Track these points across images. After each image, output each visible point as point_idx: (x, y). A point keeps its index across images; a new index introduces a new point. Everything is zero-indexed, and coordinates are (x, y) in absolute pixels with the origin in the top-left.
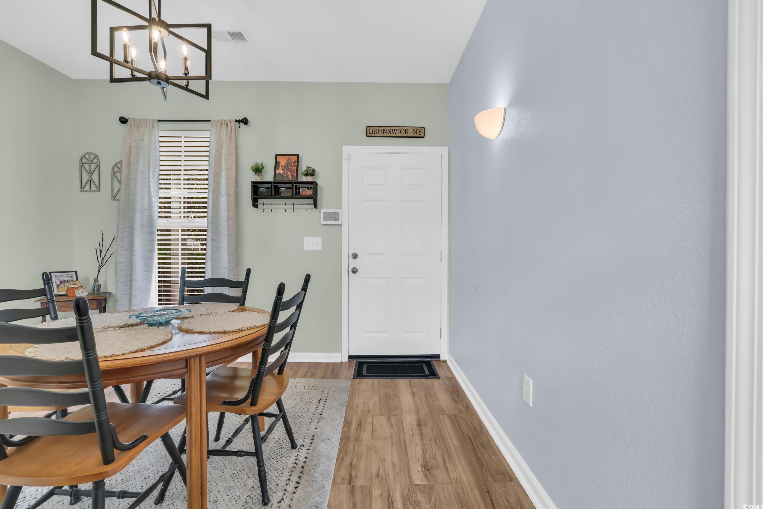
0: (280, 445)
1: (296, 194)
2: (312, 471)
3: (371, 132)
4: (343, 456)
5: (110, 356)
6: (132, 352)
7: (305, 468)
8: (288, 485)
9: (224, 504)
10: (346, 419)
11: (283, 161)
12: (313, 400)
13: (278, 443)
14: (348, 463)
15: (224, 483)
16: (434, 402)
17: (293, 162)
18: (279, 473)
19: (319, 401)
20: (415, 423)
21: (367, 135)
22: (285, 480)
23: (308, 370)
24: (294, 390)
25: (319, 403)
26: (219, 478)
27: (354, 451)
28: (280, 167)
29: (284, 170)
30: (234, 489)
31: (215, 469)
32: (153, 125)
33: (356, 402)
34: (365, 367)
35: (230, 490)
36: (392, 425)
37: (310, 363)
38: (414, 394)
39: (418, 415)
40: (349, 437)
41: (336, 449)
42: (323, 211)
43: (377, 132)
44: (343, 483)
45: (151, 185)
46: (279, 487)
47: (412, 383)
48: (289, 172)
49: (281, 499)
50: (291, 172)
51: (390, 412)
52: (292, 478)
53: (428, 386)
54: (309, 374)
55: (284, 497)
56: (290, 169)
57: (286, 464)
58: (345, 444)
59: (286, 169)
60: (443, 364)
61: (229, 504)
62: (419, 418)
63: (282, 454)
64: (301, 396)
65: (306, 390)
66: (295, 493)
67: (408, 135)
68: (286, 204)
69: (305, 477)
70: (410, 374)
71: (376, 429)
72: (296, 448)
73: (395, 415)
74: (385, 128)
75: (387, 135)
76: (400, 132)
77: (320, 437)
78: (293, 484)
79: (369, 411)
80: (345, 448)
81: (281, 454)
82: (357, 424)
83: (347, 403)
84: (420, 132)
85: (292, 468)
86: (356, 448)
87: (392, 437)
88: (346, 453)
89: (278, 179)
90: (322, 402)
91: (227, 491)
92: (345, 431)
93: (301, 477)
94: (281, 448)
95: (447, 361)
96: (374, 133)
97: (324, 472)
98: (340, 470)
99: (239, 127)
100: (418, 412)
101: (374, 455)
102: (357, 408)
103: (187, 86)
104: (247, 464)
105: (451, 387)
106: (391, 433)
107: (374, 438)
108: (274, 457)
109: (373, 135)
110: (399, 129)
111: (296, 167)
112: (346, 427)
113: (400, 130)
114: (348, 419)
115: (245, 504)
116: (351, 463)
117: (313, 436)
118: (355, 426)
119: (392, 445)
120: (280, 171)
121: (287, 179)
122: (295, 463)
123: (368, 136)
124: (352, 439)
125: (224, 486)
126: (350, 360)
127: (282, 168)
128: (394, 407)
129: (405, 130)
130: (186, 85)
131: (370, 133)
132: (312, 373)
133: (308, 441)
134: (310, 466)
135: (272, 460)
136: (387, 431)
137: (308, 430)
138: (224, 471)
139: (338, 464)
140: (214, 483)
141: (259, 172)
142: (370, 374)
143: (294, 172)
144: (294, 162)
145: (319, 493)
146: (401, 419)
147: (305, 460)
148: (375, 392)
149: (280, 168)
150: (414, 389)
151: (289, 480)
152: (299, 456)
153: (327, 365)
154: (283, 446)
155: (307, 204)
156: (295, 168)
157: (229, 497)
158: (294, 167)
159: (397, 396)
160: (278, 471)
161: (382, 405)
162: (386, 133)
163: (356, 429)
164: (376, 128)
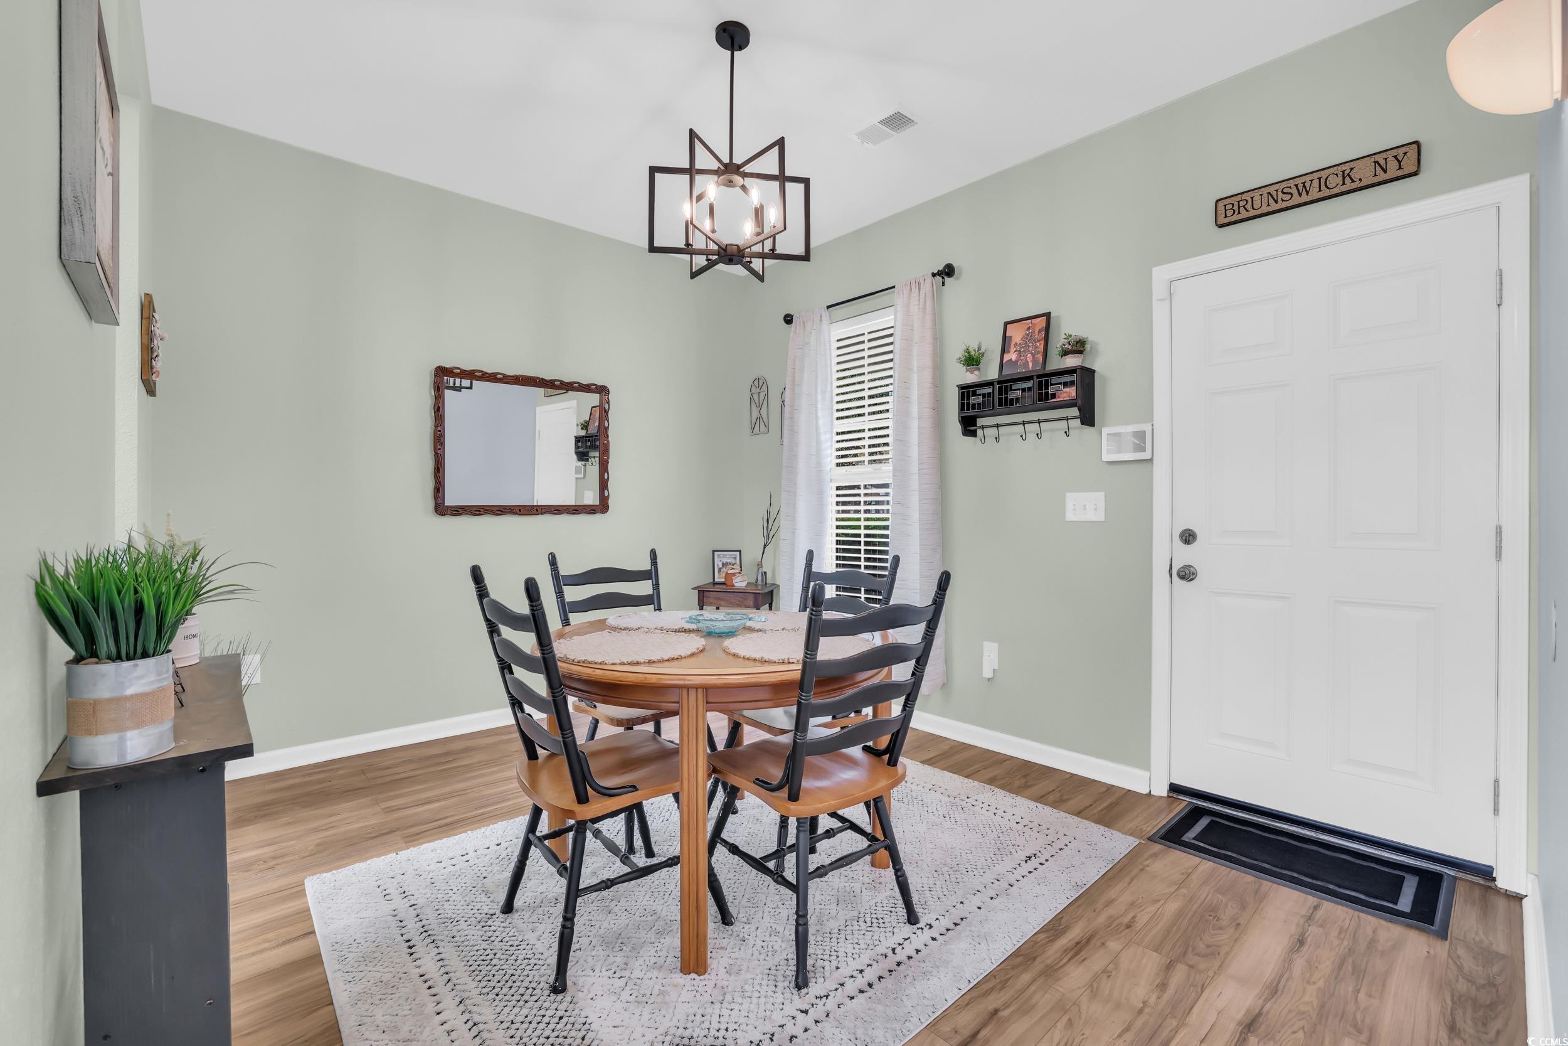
0: (893, 905)
1: (1040, 400)
2: (909, 979)
3: (1229, 213)
4: (992, 989)
5: (600, 664)
6: (623, 664)
7: (902, 967)
8: (854, 979)
9: (750, 952)
10: (1058, 918)
11: (1017, 334)
12: (1018, 850)
13: (893, 901)
14: (991, 1008)
15: (772, 921)
16: (1358, 991)
17: (1037, 331)
18: (854, 952)
19: (1030, 857)
20: (1239, 1016)
21: (1219, 224)
22: (854, 968)
23: (1057, 788)
24: (998, 817)
25: (1026, 861)
26: (771, 910)
27: (1023, 991)
28: (1012, 346)
29: (1020, 352)
30: (778, 936)
31: (778, 893)
32: (821, 317)
33: (1112, 893)
34: (1204, 822)
35: (770, 936)
36: (1163, 986)
37: (1073, 775)
38: (1301, 942)
39: (1266, 1001)
40: (1035, 959)
41: (988, 967)
42: (1106, 431)
43: (1249, 206)
44: (951, 1038)
45: (820, 414)
46: (837, 974)
47: (1320, 914)
48: (1029, 355)
49: (826, 994)
50: (1032, 354)
51: (1185, 954)
52: (868, 971)
53: (1372, 942)
54: (1051, 798)
55: (832, 994)
56: (1031, 348)
57: (877, 943)
58: (1014, 968)
59: (1022, 350)
60: (1501, 904)
61: (756, 953)
62: (1265, 1010)
63: (884, 923)
64: (1000, 835)
65: (1020, 826)
66: (852, 998)
67: (1354, 186)
68: (1024, 425)
69: (888, 982)
70: (1331, 887)
71: (1114, 973)
72: (913, 924)
73: (1192, 967)
74: (1272, 189)
75: (1280, 205)
76: (1324, 183)
77: (973, 927)
78: (861, 982)
79: (1128, 926)
80: (1009, 976)
81: (883, 921)
82: (1077, 940)
83: (1087, 887)
84: (1400, 162)
85: (882, 955)
86: (1033, 988)
87: (1141, 1011)
88: (1003, 985)
89: (1008, 372)
90: (1034, 863)
91: (767, 934)
92: (1037, 943)
93: (883, 978)
94: (891, 912)
95: (1525, 901)
96: (1239, 213)
97: (927, 995)
98: (964, 1011)
99: (943, 284)
100: (1276, 993)
101: (1060, 1025)
102: (1106, 906)
103: (773, 250)
104: (822, 911)
105: (1473, 983)
106: (1144, 1003)
107: (1092, 991)
108: (868, 920)
109: (1236, 217)
110: (1320, 179)
111: (1043, 342)
112: (1045, 936)
113: (1323, 181)
114: (1063, 920)
115: (773, 968)
116: (996, 1012)
117: (962, 919)
118: (1069, 942)
119: (1127, 1030)
120: (1012, 356)
121: (1024, 370)
122: (893, 950)
123: (1221, 226)
124: (1038, 966)
125: (769, 925)
126: (1174, 795)
127: (1015, 349)
128: (1208, 946)
129: (1343, 172)
130: (771, 250)
131: (1226, 216)
132: (1062, 796)
133: (946, 922)
134: (913, 969)
135: (861, 923)
136: (1140, 991)
137: (962, 903)
138: (786, 903)
139: (968, 997)
140: (761, 912)
141: (973, 365)
142: (1201, 844)
143: (1038, 353)
144: (1040, 331)
145: (888, 1025)
146: (1203, 985)
147: (913, 953)
148: (1184, 891)
149: (1013, 349)
150: (1313, 930)
151: (861, 971)
152: (909, 940)
153: (1107, 791)
154: (896, 910)
155: (1067, 419)
156: (1040, 344)
157: (763, 944)
158: (1039, 341)
159: (1238, 925)
160: (857, 947)
161: (1175, 928)
162: (1276, 202)
163: (1065, 948)
164: (1244, 197)
